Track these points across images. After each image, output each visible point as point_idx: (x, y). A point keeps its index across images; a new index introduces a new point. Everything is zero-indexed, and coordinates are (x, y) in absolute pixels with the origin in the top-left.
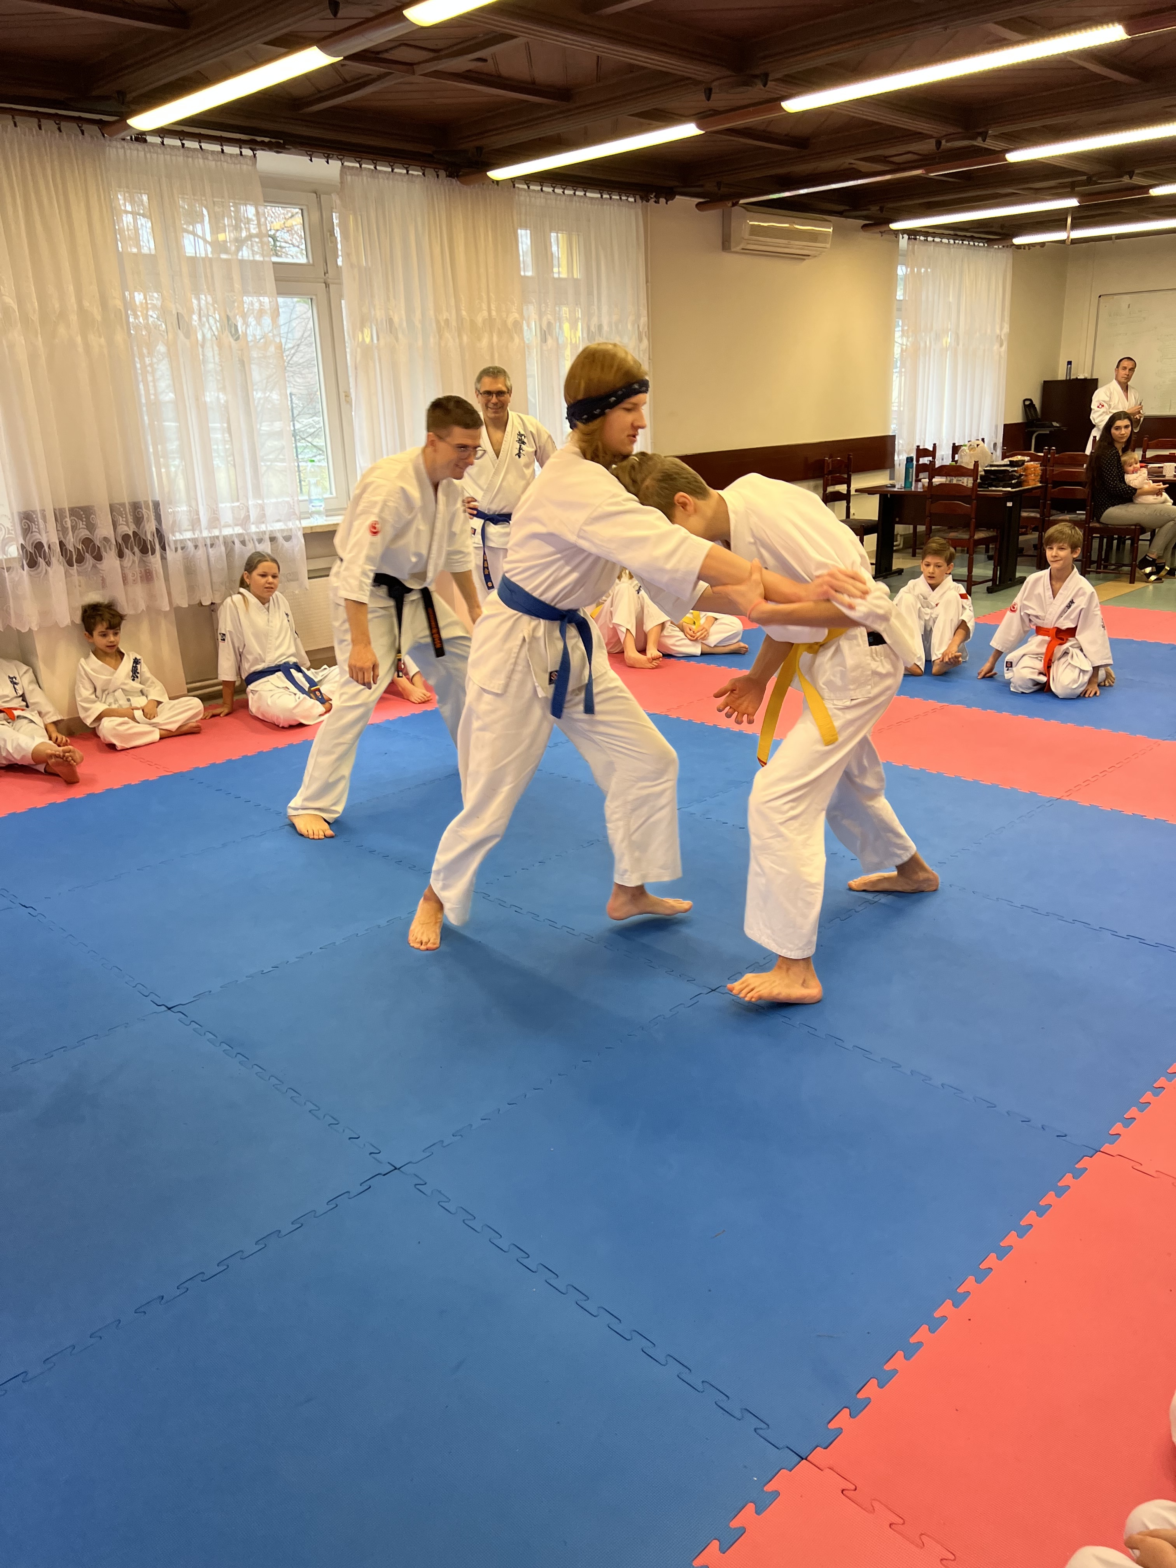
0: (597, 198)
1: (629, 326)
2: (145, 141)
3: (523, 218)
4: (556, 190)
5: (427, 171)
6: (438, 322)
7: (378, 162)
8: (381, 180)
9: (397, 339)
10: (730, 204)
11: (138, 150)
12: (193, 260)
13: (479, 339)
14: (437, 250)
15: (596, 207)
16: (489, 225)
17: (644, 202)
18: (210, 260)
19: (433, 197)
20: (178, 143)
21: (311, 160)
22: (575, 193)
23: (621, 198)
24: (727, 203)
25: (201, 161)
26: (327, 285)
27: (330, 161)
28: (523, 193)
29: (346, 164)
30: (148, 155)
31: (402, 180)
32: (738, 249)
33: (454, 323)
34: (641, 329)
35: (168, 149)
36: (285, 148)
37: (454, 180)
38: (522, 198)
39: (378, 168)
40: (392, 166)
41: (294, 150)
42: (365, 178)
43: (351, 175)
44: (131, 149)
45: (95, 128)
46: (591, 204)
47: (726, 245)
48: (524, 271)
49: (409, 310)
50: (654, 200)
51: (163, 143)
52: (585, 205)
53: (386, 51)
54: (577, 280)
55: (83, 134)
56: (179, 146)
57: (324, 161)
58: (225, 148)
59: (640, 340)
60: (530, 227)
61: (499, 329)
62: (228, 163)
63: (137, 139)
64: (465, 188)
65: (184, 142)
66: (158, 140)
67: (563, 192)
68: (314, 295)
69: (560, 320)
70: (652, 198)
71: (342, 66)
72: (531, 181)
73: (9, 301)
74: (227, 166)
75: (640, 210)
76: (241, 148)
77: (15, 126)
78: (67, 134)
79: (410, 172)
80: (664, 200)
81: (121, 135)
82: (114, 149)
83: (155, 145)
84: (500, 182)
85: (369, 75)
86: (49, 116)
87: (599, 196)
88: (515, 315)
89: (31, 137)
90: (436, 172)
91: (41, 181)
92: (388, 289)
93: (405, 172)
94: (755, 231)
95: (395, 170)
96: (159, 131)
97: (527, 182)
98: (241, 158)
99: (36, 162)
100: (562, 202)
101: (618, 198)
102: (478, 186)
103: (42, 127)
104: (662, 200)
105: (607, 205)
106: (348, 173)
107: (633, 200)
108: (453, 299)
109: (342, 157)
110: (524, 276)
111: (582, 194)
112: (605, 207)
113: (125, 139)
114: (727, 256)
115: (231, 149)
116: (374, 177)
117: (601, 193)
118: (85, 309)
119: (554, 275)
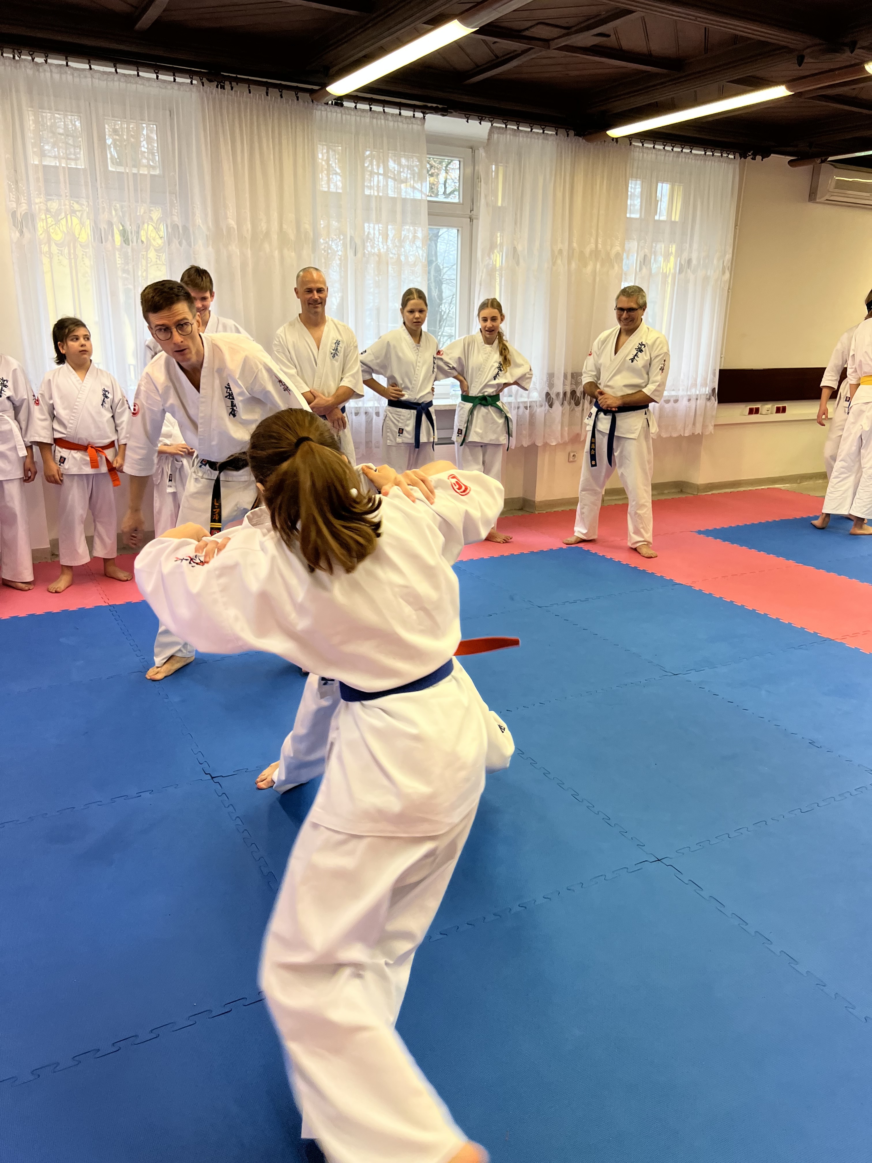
0: (701, 155)
1: (715, 262)
2: (342, 105)
3: (635, 170)
4: (666, 148)
5: (560, 131)
6: (552, 251)
7: (520, 124)
8: (521, 139)
9: (518, 263)
10: (819, 161)
11: (337, 112)
12: (369, 196)
13: (585, 266)
14: (559, 194)
15: (699, 162)
16: (605, 176)
17: (743, 159)
18: (380, 197)
19: (561, 153)
20: (367, 107)
21: (467, 122)
22: (682, 151)
23: (722, 155)
24: (816, 159)
25: (383, 121)
26: (471, 220)
27: (482, 122)
28: (638, 149)
29: (494, 125)
30: (344, 117)
31: (538, 138)
32: (823, 200)
33: (565, 253)
34: (725, 264)
35: (360, 112)
36: (447, 112)
37: (581, 139)
38: (637, 153)
39: (520, 128)
40: (531, 127)
41: (454, 113)
42: (508, 136)
43: (498, 134)
44: (331, 111)
45: (308, 95)
46: (695, 159)
47: (812, 196)
48: (630, 213)
49: (531, 241)
50: (751, 157)
51: (356, 107)
52: (690, 160)
53: (527, 29)
54: (675, 222)
55: (298, 100)
56: (367, 110)
57: (477, 122)
58: (402, 111)
59: (724, 273)
60: (640, 179)
61: (603, 258)
62: (403, 123)
63: (336, 104)
64: (591, 146)
65: (371, 106)
66: (353, 105)
67: (672, 150)
68: (460, 227)
69: (655, 253)
70: (749, 155)
71: (493, 43)
72: (645, 140)
73: (232, 223)
74: (403, 126)
75: (737, 166)
76: (414, 111)
77: (250, 92)
78: (286, 99)
79: (545, 132)
80: (761, 157)
81: (325, 100)
82: (319, 112)
83: (351, 108)
84: (619, 140)
85: (515, 51)
86: (275, 86)
87: (703, 153)
88: (618, 248)
89: (260, 101)
90: (567, 132)
91: (263, 134)
92: (516, 223)
93: (541, 131)
94: (840, 185)
95: (534, 130)
96: (353, 97)
97: (642, 141)
98: (413, 119)
99: (261, 119)
100: (671, 157)
101: (720, 155)
102: (599, 143)
103: (269, 95)
104: (759, 158)
105: (709, 161)
106: (495, 132)
107: (733, 157)
108: (567, 233)
109: (492, 119)
110: (630, 218)
111: (689, 151)
112: (707, 162)
113: (327, 104)
114: (812, 206)
115: (407, 113)
116: (516, 136)
117: (705, 151)
118: (284, 230)
119: (657, 218)
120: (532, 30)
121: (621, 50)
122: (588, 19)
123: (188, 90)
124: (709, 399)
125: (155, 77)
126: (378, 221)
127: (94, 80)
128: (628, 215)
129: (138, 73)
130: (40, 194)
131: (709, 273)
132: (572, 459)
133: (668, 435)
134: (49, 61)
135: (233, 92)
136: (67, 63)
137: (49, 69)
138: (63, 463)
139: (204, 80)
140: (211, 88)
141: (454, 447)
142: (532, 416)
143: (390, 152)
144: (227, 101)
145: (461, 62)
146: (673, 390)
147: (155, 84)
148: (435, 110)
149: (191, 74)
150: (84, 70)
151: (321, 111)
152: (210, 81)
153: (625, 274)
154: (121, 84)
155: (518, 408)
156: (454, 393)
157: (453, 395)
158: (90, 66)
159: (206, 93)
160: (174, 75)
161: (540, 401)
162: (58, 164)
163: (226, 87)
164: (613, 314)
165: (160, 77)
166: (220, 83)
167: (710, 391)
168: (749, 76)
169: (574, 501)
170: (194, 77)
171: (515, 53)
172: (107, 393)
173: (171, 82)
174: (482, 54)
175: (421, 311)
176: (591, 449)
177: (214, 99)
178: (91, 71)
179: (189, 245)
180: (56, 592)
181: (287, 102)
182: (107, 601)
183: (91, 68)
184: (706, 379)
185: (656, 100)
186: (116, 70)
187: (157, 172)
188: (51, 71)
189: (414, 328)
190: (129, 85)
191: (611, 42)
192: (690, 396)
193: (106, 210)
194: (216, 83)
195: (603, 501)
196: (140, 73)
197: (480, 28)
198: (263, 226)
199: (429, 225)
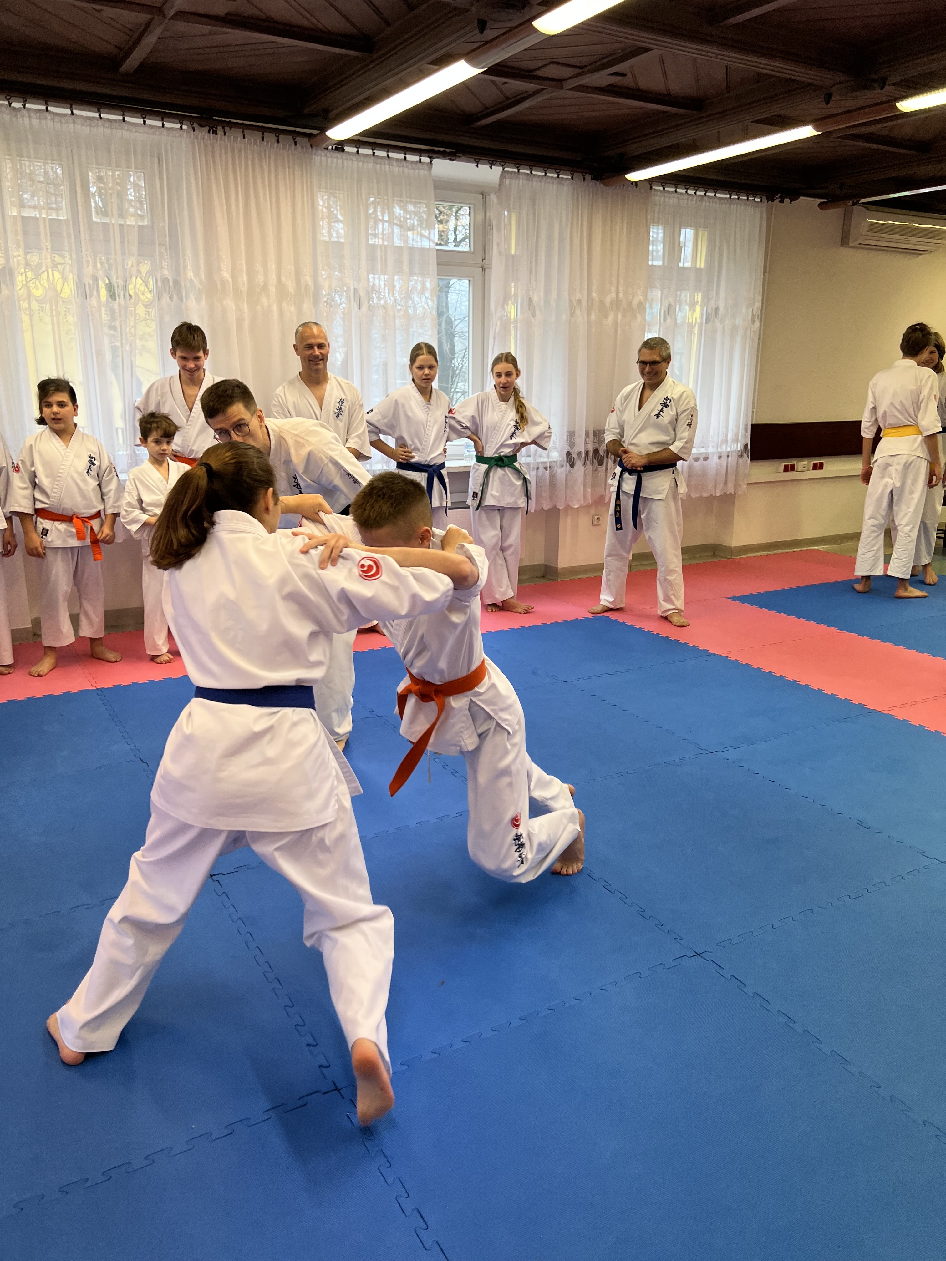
0: (726, 198)
1: (744, 310)
2: (343, 150)
3: (656, 215)
4: (689, 192)
5: (575, 175)
6: (570, 301)
7: (534, 168)
8: (535, 184)
9: (534, 315)
10: (851, 203)
11: (337, 158)
12: (374, 246)
13: (606, 317)
14: (577, 241)
15: (724, 206)
16: (625, 222)
17: (770, 202)
18: (386, 247)
19: (578, 198)
20: (370, 152)
21: (477, 166)
22: (705, 194)
23: (748, 199)
24: (847, 202)
25: (387, 167)
26: (483, 269)
27: (493, 167)
28: (659, 193)
29: (506, 169)
30: (345, 162)
31: (553, 183)
32: (855, 244)
33: (584, 303)
34: (754, 313)
35: (362, 158)
36: (456, 156)
37: (598, 183)
38: (657, 198)
39: (533, 172)
40: (545, 171)
41: (463, 158)
42: (521, 181)
43: (510, 178)
44: (331, 157)
45: (306, 139)
46: (719, 203)
47: (844, 240)
48: (652, 260)
49: (548, 291)
50: (779, 200)
51: (358, 151)
52: (714, 204)
53: (538, 69)
54: (700, 269)
55: (296, 145)
56: (370, 155)
57: (488, 167)
58: (407, 156)
59: (753, 322)
60: (662, 224)
61: (624, 309)
62: (409, 169)
63: (337, 149)
64: (608, 190)
65: (374, 151)
66: (354, 150)
67: (695, 193)
68: (471, 277)
69: (680, 302)
70: (777, 198)
71: (503, 84)
72: (666, 183)
73: (226, 275)
74: (407, 171)
75: (764, 210)
76: (420, 156)
77: (244, 138)
78: (283, 145)
79: (560, 176)
80: (789, 201)
81: (324, 145)
82: (319, 157)
83: (352, 153)
84: (638, 184)
85: (526, 92)
86: (271, 130)
87: (728, 196)
88: (639, 298)
89: (255, 146)
90: (583, 176)
91: (259, 181)
92: (531, 272)
93: (556, 175)
94: (874, 228)
95: (548, 175)
96: (356, 142)
97: (663, 184)
98: (419, 164)
99: (257, 166)
100: (693, 202)
101: (746, 198)
102: (618, 187)
103: (265, 139)
104: (787, 201)
105: (734, 204)
106: (507, 177)
107: (759, 200)
108: (586, 283)
109: (504, 163)
110: (652, 265)
111: (712, 194)
112: (732, 206)
113: (327, 149)
114: (844, 251)
115: (412, 158)
116: (529, 180)
117: (730, 194)
118: (283, 283)
119: (681, 265)
120: (544, 70)
121: (639, 90)
122: (603, 58)
123: (177, 135)
124: (741, 456)
125: (142, 122)
126: (384, 272)
127: (76, 126)
128: (650, 263)
129: (124, 118)
130: (19, 247)
131: (737, 322)
132: (596, 522)
133: (698, 495)
134: (27, 105)
135: (226, 137)
136: (47, 108)
137: (27, 115)
138: (46, 535)
139: (195, 125)
140: (202, 133)
141: (469, 511)
142: (552, 477)
143: (395, 198)
144: (220, 147)
145: (470, 105)
146: (703, 447)
147: (142, 129)
148: (443, 155)
149: (181, 119)
150: (65, 115)
151: (321, 156)
152: (201, 126)
153: (649, 325)
154: (106, 130)
155: (538, 469)
156: (468, 453)
157: (467, 457)
158: (72, 111)
159: (197, 138)
160: (163, 120)
161: (560, 461)
162: (38, 216)
163: (218, 132)
164: (636, 368)
165: (148, 122)
166: (212, 128)
167: (742, 448)
168: (774, 115)
169: (599, 568)
170: (184, 122)
171: (527, 94)
172: (93, 460)
173: (159, 127)
174: (491, 96)
175: (431, 367)
176: (616, 512)
177: (206, 146)
178: (73, 116)
179: (181, 299)
180: (39, 676)
181: (284, 146)
182: (94, 684)
183: (72, 113)
184: (737, 435)
185: (677, 142)
186: (100, 115)
187: (146, 223)
188: (30, 117)
189: (424, 385)
190: (114, 131)
191: (627, 81)
192: (720, 453)
193: (91, 264)
194: (207, 128)
195: (630, 566)
196: (126, 119)
197: (488, 68)
198: (261, 279)
199: (438, 275)
